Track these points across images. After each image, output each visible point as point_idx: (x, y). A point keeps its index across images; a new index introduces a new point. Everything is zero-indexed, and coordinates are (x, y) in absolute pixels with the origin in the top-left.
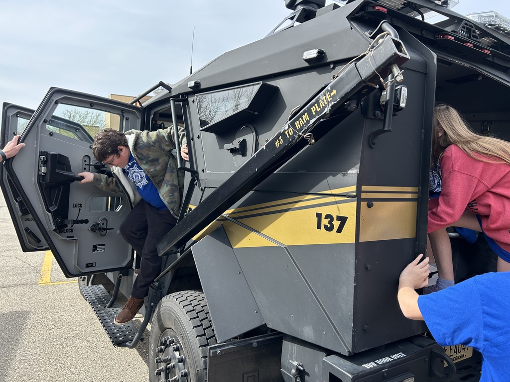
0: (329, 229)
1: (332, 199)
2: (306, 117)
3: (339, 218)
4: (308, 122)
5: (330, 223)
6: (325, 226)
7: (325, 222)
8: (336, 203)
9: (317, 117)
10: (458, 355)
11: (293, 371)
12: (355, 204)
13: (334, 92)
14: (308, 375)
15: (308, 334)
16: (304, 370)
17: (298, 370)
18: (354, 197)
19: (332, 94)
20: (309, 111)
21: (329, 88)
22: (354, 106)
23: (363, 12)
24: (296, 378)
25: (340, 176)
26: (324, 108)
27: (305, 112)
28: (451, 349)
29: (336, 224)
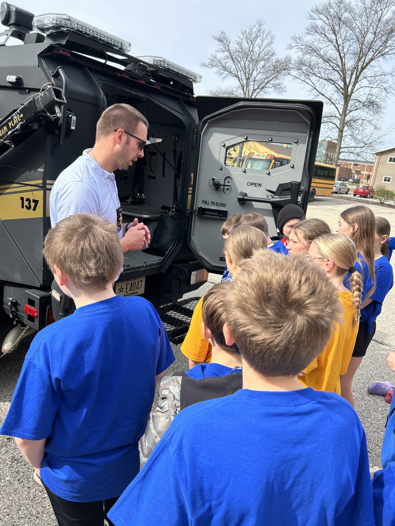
0: (29, 208)
1: (29, 188)
2: (5, 128)
3: (34, 201)
4: (7, 132)
5: (29, 204)
6: (26, 206)
7: (26, 203)
8: (32, 190)
9: (13, 130)
10: (133, 292)
11: (9, 304)
12: (42, 192)
13: (22, 115)
14: (19, 305)
15: (17, 278)
16: (16, 301)
17: (12, 302)
18: (41, 187)
19: (21, 116)
20: (7, 125)
21: (18, 111)
22: (36, 127)
23: (51, 53)
24: (11, 308)
25: (33, 171)
26: (17, 124)
27: (4, 125)
28: (127, 288)
29: (33, 204)
